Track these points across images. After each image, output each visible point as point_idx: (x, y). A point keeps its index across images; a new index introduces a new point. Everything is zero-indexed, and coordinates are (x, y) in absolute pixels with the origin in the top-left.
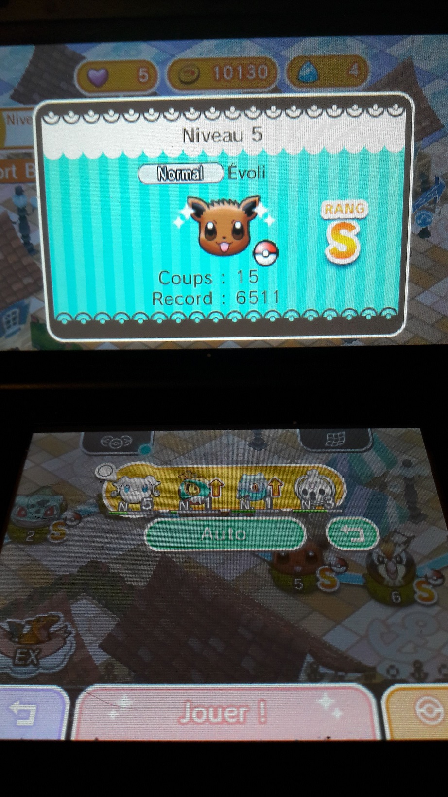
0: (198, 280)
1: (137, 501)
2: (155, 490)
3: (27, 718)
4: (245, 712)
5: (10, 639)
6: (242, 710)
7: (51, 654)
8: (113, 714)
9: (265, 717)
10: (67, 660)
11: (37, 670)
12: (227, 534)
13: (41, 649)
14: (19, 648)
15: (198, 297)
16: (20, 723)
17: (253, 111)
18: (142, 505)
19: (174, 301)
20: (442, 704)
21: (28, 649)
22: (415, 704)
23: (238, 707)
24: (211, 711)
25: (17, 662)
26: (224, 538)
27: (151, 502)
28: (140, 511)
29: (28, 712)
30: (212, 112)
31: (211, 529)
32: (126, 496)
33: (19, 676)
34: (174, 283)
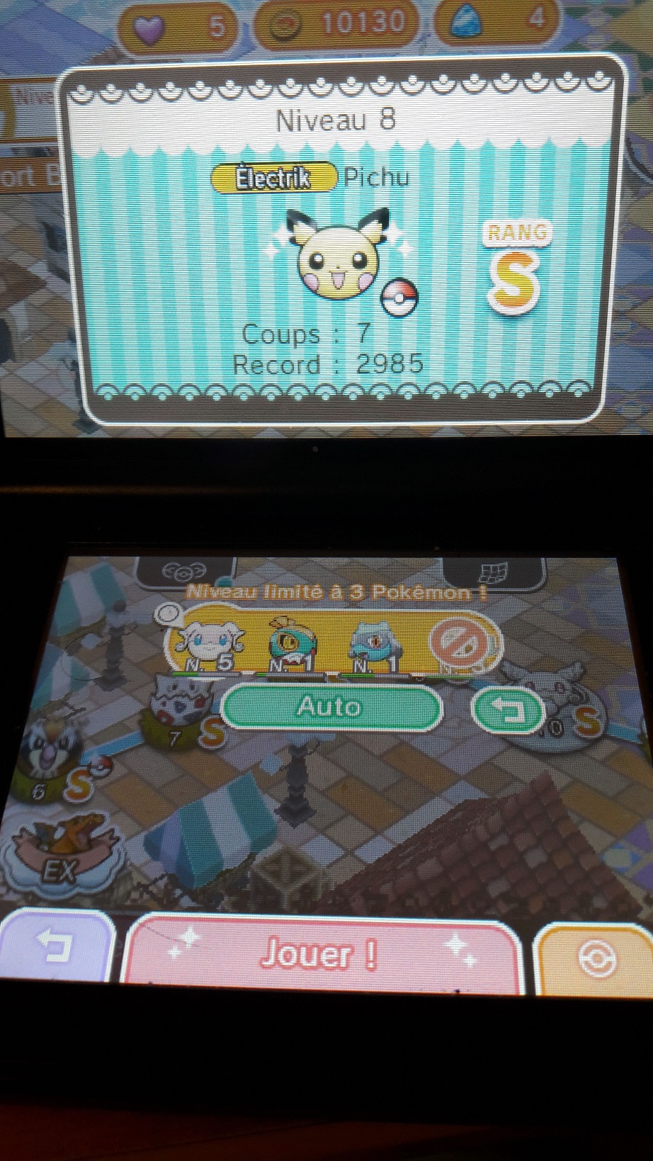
0: (300, 336)
1: (212, 658)
2: (236, 644)
3: (61, 952)
4: (348, 955)
5: (38, 847)
6: (345, 951)
7: (91, 868)
8: (174, 952)
9: (374, 961)
10: (113, 877)
11: (74, 888)
12: (334, 707)
13: (78, 863)
14: (50, 859)
15: (299, 362)
16: (51, 958)
17: (382, 83)
18: (219, 664)
19: (265, 368)
20: (615, 950)
21: (61, 861)
22: (578, 949)
23: (339, 949)
24: (303, 950)
25: (46, 877)
26: (329, 712)
27: (231, 659)
28: (213, 672)
29: (62, 944)
30: (321, 85)
31: (312, 699)
32: (198, 651)
33: (50, 897)
34: (264, 341)
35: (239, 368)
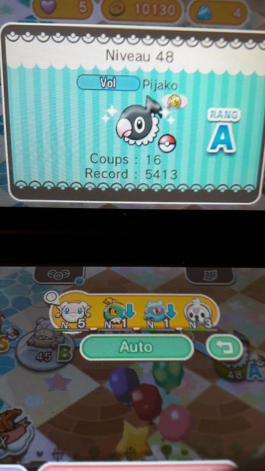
1: (75, 321)
2: (87, 313)
7: (15, 440)
11: (6, 452)
12: (138, 347)
13: (8, 436)
15: (118, 173)
17: (163, 40)
18: (78, 324)
19: (101, 175)
26: (136, 350)
28: (76, 329)
30: (133, 39)
31: (127, 343)
32: (67, 317)
34: (101, 162)
35: (88, 175)
